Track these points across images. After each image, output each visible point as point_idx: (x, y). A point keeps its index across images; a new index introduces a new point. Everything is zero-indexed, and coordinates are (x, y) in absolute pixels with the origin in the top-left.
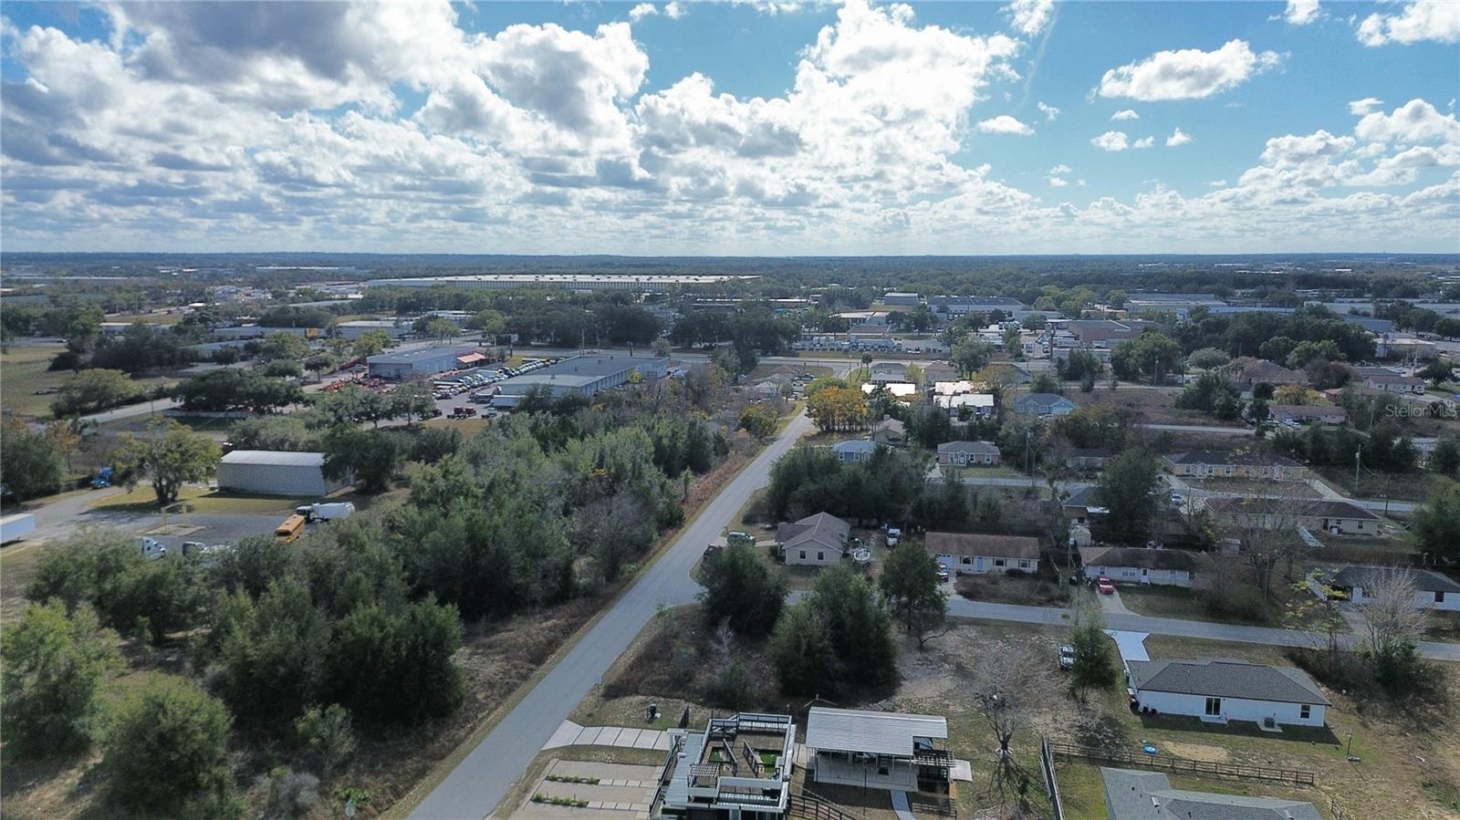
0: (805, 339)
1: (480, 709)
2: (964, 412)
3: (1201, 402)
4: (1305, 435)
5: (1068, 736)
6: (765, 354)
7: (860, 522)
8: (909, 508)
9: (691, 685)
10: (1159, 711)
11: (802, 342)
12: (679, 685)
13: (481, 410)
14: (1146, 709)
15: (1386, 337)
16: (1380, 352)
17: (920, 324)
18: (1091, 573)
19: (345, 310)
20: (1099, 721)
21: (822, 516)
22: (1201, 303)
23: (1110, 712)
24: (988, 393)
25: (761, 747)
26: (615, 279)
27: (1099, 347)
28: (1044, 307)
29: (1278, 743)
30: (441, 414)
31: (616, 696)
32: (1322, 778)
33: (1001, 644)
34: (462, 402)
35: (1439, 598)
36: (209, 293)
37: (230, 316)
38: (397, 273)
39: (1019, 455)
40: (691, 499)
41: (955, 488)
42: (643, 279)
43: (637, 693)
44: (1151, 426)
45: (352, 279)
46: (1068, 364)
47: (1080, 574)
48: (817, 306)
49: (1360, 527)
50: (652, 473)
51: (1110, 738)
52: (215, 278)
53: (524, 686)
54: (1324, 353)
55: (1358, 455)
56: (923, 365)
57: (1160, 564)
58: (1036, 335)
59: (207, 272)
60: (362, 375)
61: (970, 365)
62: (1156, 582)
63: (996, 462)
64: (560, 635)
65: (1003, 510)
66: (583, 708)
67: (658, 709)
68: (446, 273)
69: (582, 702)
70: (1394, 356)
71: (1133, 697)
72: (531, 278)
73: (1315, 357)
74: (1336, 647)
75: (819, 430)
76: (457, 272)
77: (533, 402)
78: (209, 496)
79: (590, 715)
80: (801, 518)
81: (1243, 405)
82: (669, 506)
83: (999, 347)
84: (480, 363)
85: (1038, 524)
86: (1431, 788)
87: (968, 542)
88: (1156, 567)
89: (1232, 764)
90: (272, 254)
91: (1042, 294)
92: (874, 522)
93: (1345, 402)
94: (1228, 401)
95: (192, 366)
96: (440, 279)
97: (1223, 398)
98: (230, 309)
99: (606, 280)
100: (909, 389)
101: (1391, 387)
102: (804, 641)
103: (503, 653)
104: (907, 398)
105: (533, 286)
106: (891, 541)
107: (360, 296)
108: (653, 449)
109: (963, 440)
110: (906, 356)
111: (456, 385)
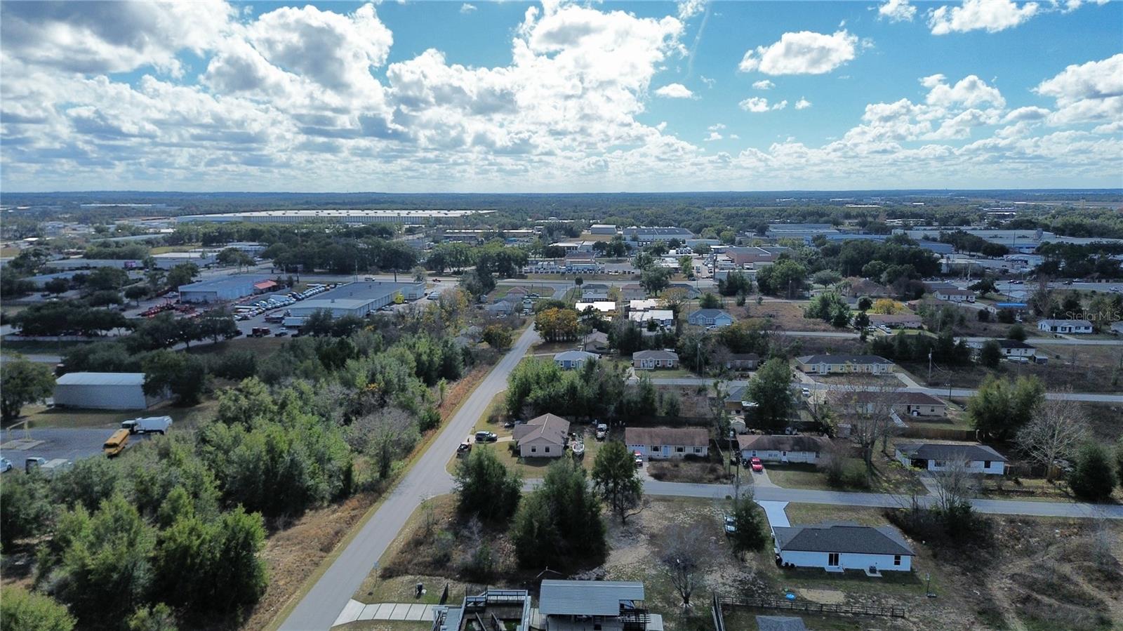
0: (532, 264)
1: (282, 594)
2: (652, 325)
3: (822, 312)
4: (894, 338)
5: (732, 589)
6: (501, 277)
7: (577, 418)
8: (612, 408)
9: (449, 564)
10: (796, 565)
11: (530, 266)
12: (440, 565)
13: (274, 330)
14: (787, 564)
15: (948, 258)
16: (944, 270)
17: (617, 251)
18: (746, 455)
19: (158, 243)
20: (753, 575)
21: (548, 416)
22: (821, 231)
23: (762, 567)
24: (669, 308)
25: (505, 617)
26: (380, 213)
27: (748, 269)
28: (708, 236)
29: (879, 585)
30: (241, 333)
31: (390, 577)
32: (910, 612)
33: (682, 516)
34: (259, 323)
35: (987, 465)
36: (41, 229)
37: (59, 249)
38: (202, 210)
39: (693, 361)
40: (447, 403)
41: (647, 390)
42: (404, 213)
43: (406, 573)
44: (788, 333)
45: (166, 215)
46: (726, 283)
47: (738, 455)
48: (540, 237)
49: (933, 411)
50: (415, 385)
51: (762, 589)
52: (46, 215)
53: (318, 571)
54: (905, 274)
55: (930, 355)
56: (621, 285)
57: (796, 448)
58: (703, 258)
59: (38, 209)
60: (174, 301)
61: (656, 284)
62: (792, 460)
63: (676, 366)
64: (344, 525)
65: (681, 407)
66: (365, 588)
67: (424, 586)
68: (242, 210)
69: (364, 583)
70: (955, 273)
71: (778, 555)
72: (312, 213)
73: (900, 276)
74: (917, 509)
75: (544, 340)
76: (252, 208)
77: (318, 325)
78: (47, 412)
79: (370, 594)
80: (533, 418)
81: (851, 316)
82: (429, 410)
83: (676, 269)
84: (273, 289)
85: (707, 417)
86: (984, 615)
87: (657, 435)
88: (793, 450)
89: (848, 604)
90: (94, 192)
91: (706, 226)
92: (587, 418)
93: (921, 311)
94: (841, 313)
95: (28, 295)
96: (238, 215)
97: (837, 311)
98: (60, 243)
99: (374, 215)
100: (611, 306)
101: (952, 297)
102: (536, 524)
103: (299, 543)
104: (609, 313)
105: (314, 221)
106: (600, 434)
107: (171, 231)
108: (415, 364)
109: (652, 349)
110: (608, 277)
111: (254, 308)
